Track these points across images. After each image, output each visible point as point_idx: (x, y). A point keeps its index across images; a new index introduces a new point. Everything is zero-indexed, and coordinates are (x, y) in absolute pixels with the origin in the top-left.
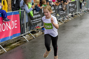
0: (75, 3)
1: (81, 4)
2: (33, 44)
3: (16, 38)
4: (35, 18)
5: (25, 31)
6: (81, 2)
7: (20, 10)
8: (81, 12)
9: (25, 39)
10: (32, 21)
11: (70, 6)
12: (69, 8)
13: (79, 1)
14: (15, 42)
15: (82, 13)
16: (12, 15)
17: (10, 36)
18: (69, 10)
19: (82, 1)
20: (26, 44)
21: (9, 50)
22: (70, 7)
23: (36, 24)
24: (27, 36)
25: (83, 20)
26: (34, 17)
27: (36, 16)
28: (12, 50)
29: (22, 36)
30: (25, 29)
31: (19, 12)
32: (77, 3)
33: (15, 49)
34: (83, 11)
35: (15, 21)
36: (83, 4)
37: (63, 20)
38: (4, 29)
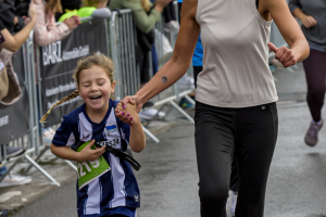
0: (91, 35)
1: (144, 42)
6: (151, 21)
8: (153, 111)
11: (51, 66)
12: (45, 85)
13: (133, 14)
15: (157, 118)
18: (44, 100)
19: (158, 11)
22: (46, 70)
25: (170, 179)
32: (114, 35)
34: (170, 99)
36: (166, 47)
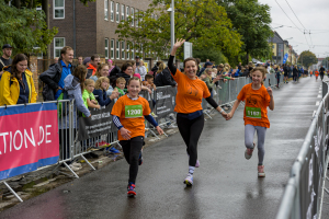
2: (91, 185)
3: (48, 169)
4: (96, 122)
5: (72, 152)
7: (61, 100)
9: (69, 171)
10: (87, 127)
14: (46, 179)
16: (40, 112)
17: (32, 161)
20: (72, 184)
21: (29, 198)
23: (98, 135)
24: (75, 164)
26: (93, 118)
27: (99, 116)
28: (38, 198)
29: (63, 165)
30: (72, 146)
31: (56, 104)
33: (43, 196)
35: (47, 126)
37: (165, 129)
38: (18, 146)
